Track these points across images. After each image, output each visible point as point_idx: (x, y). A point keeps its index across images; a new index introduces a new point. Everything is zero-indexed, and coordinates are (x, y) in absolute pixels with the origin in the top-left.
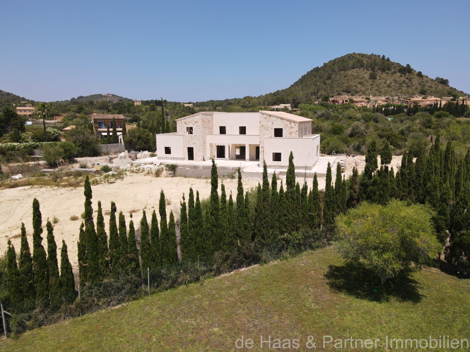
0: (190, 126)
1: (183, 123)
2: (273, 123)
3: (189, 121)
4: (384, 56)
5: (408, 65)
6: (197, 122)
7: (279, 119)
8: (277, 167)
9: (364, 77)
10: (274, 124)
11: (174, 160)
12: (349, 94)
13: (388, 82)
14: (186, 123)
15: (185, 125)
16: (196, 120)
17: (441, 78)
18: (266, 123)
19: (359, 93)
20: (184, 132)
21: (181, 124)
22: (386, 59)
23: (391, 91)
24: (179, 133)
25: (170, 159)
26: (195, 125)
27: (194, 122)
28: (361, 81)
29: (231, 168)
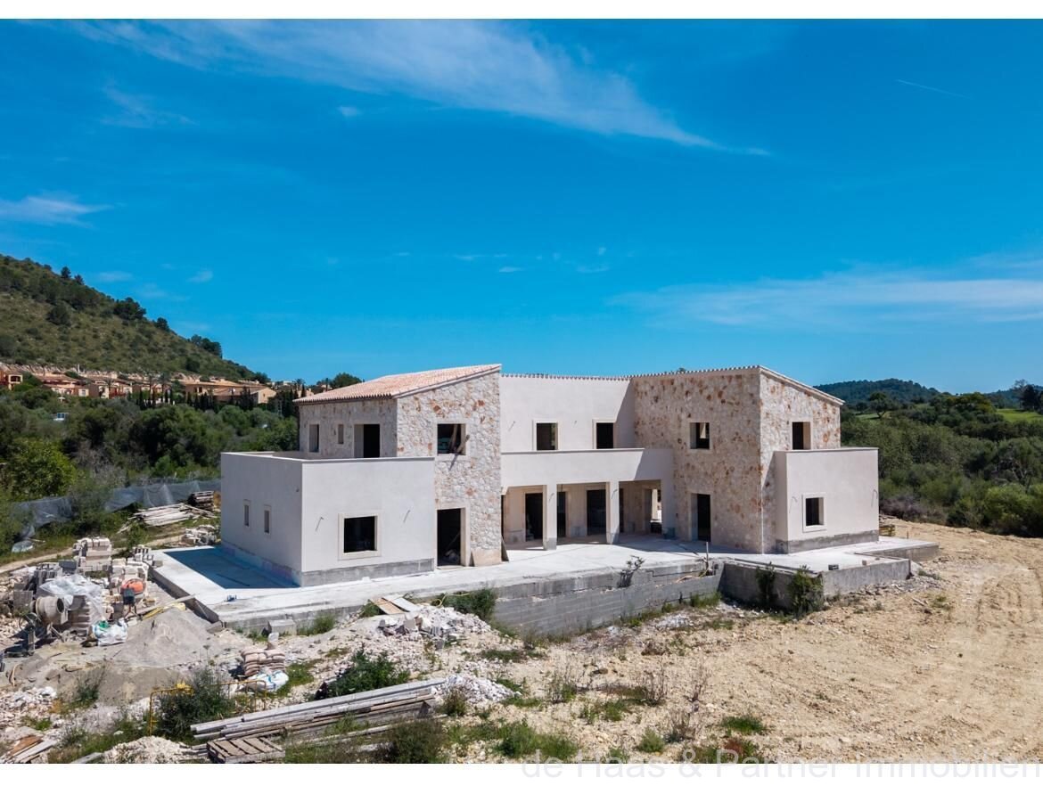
0: (453, 418)
1: (425, 408)
2: (789, 407)
3: (452, 398)
4: (65, 272)
5: (130, 300)
6: (481, 403)
7: (803, 394)
8: (816, 544)
9: (33, 318)
10: (793, 410)
11: (389, 574)
12: (10, 360)
13: (102, 336)
14: (437, 408)
15: (434, 414)
16: (477, 396)
17: (203, 337)
18: (775, 405)
19: (39, 359)
20: (430, 445)
21: (415, 413)
22: (73, 278)
23: (119, 360)
24: (408, 448)
25: (372, 576)
26: (475, 414)
27: (471, 402)
28: (29, 326)
29: (679, 570)
